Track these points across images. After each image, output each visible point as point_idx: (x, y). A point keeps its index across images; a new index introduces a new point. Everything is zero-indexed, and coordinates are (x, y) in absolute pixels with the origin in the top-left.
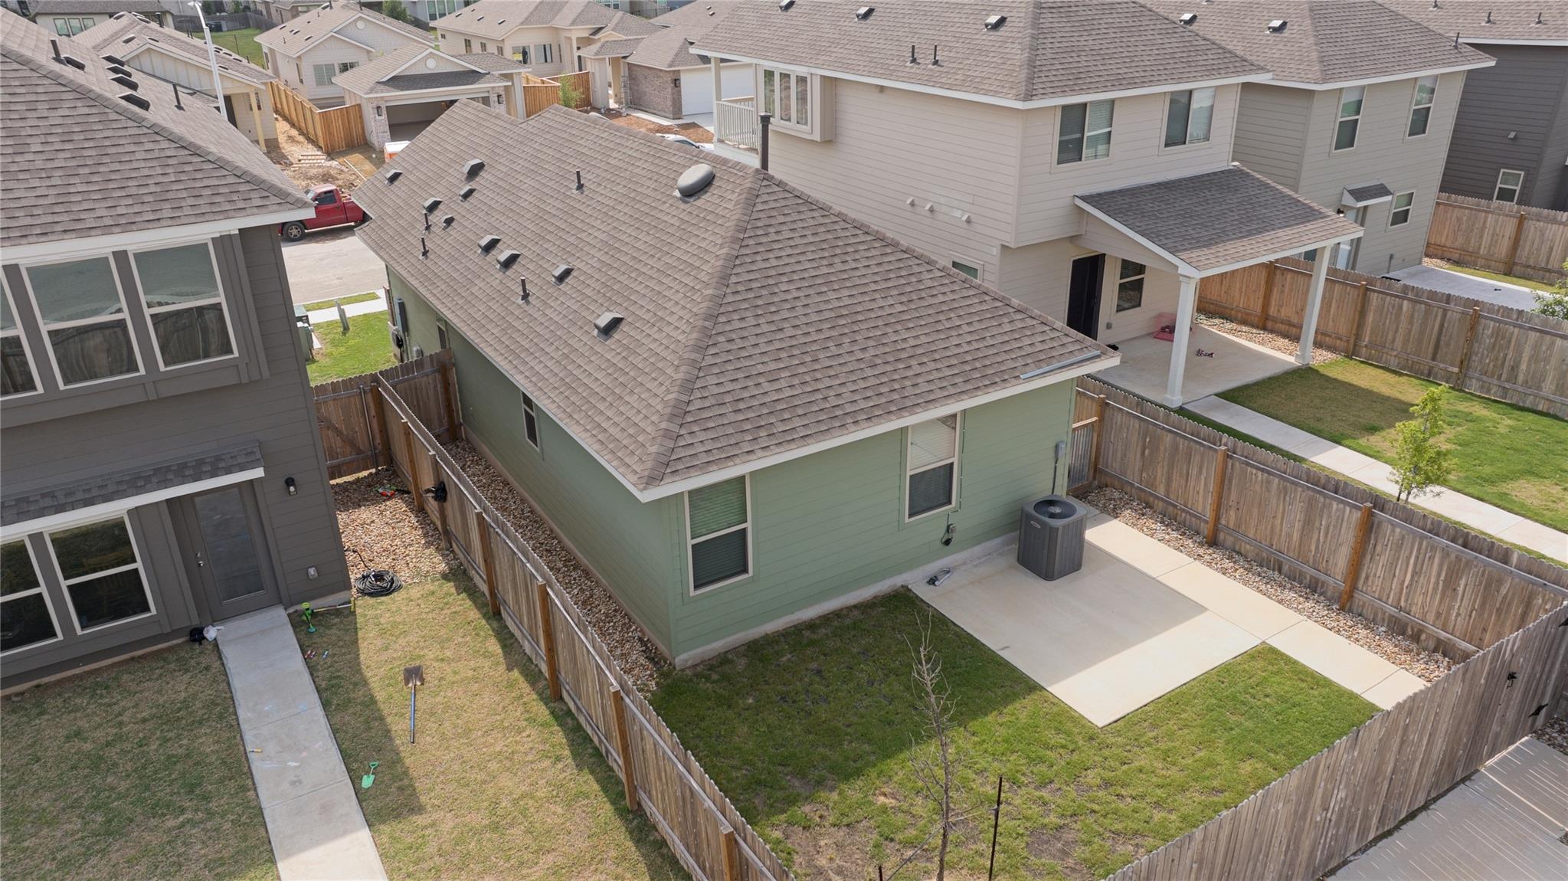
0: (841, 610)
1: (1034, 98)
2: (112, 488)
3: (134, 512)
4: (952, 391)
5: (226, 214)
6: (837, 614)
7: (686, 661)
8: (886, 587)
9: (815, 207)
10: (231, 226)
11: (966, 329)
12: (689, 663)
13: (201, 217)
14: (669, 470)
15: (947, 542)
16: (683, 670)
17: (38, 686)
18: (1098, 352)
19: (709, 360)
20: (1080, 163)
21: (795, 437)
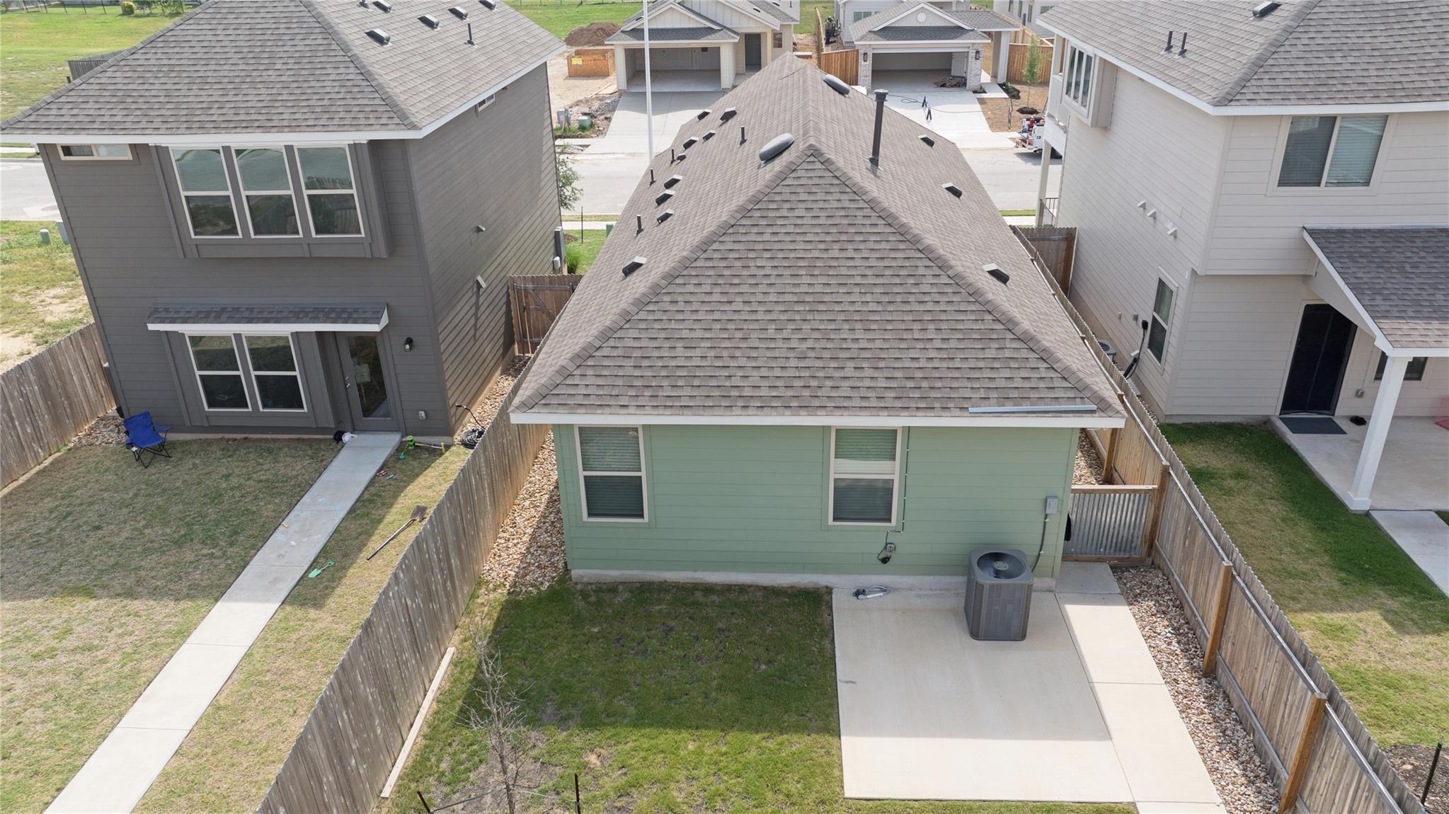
0: (750, 586)
1: (1233, 103)
2: (285, 314)
3: (296, 335)
4: (874, 403)
5: (356, 127)
6: (742, 589)
7: (582, 577)
8: (806, 581)
9: (848, 190)
10: (363, 137)
11: (938, 344)
12: (585, 580)
13: (342, 127)
14: (543, 402)
15: (885, 560)
16: (576, 583)
17: (246, 438)
18: (1094, 407)
19: (642, 315)
20: (1317, 188)
21: (675, 404)
